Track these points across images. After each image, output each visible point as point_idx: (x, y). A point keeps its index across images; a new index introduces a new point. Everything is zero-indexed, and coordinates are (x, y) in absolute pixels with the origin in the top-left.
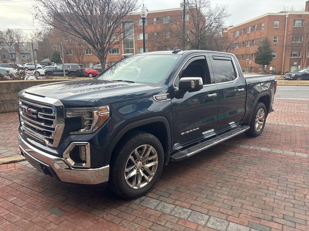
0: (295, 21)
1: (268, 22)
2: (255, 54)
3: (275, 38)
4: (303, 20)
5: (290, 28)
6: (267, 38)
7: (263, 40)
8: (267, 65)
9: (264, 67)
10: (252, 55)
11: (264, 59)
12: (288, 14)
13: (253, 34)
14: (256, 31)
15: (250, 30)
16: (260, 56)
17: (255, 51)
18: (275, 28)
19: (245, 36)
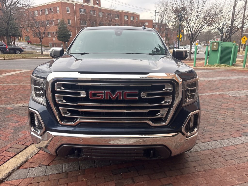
0: (80, 9)
1: (62, 7)
2: (56, 32)
3: (69, 21)
4: (85, 10)
5: (78, 14)
6: (63, 20)
7: (61, 22)
8: (67, 42)
9: (65, 43)
10: (53, 33)
11: (65, 37)
12: (75, 3)
13: (51, 16)
14: (52, 13)
15: (47, 12)
16: (62, 34)
17: (56, 30)
18: (68, 13)
19: (44, 16)
